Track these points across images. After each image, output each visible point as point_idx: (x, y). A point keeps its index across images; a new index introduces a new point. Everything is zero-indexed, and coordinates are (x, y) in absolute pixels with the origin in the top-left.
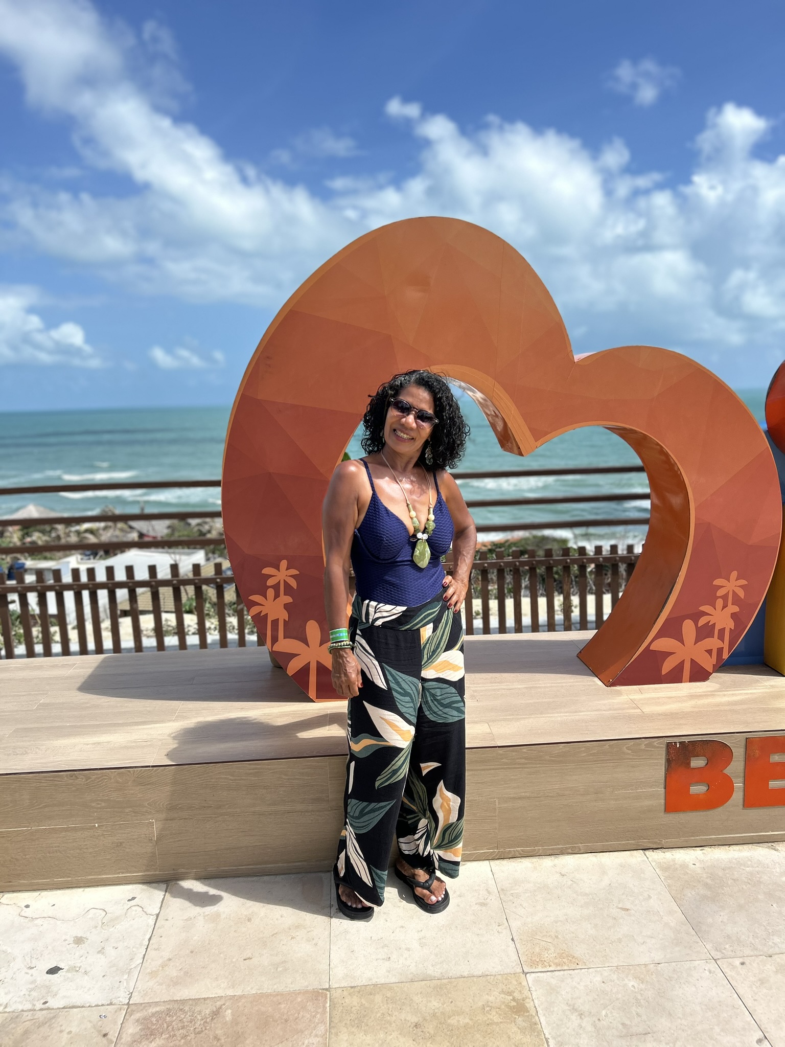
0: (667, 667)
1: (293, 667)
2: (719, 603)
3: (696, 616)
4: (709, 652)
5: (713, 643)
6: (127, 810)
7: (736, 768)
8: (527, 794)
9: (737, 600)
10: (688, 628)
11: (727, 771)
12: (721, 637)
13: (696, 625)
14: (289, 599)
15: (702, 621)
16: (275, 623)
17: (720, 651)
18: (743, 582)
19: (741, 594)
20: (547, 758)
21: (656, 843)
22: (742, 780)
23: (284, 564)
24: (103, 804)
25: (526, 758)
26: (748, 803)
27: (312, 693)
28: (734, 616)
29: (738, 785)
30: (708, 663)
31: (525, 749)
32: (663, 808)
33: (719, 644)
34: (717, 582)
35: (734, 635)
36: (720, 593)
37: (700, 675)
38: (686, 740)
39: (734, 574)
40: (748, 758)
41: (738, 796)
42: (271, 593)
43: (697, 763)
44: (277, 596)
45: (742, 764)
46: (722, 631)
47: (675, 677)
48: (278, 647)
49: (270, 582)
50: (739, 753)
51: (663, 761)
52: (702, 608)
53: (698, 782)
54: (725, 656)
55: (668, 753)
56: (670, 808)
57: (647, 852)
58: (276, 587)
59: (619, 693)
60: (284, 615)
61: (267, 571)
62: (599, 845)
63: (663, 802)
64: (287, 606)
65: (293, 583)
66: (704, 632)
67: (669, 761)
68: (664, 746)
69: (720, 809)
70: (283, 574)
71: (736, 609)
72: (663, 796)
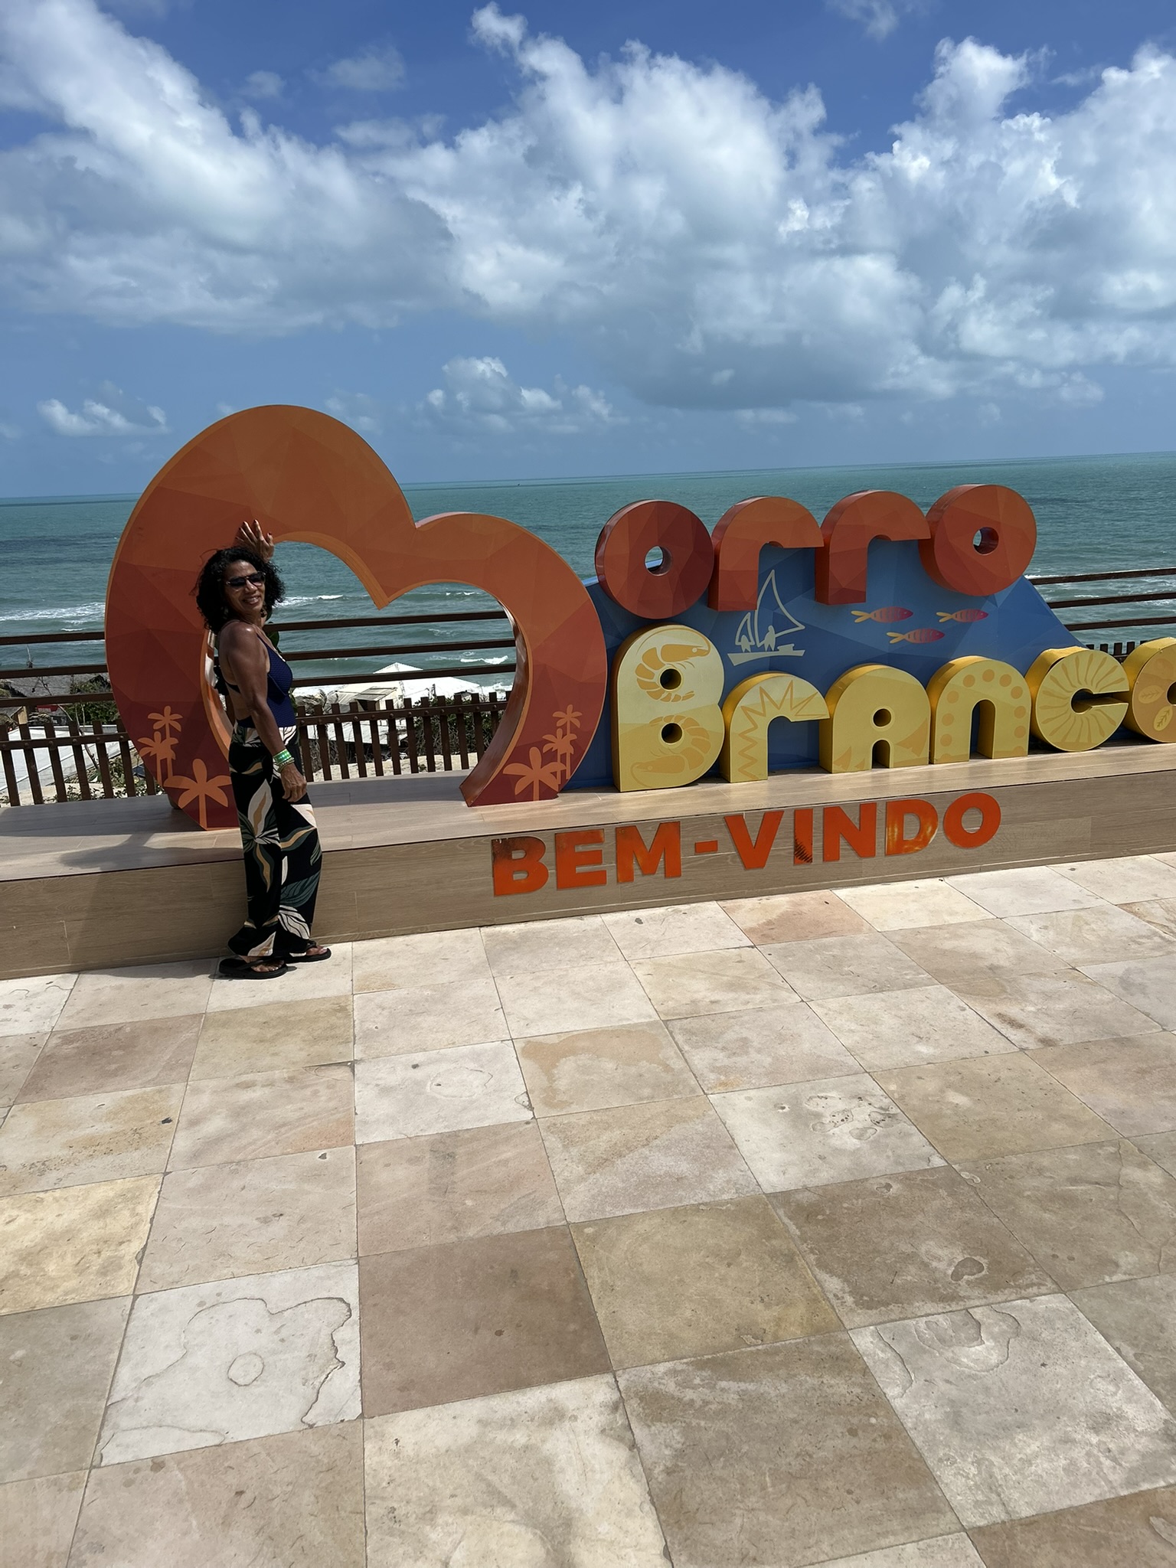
0: (518, 789)
1: (183, 802)
2: (559, 732)
3: (540, 744)
4: (554, 774)
5: (557, 766)
6: (40, 914)
7: (548, 858)
8: (381, 887)
9: (574, 730)
10: (534, 754)
11: (540, 861)
12: (563, 761)
13: (541, 751)
14: (175, 741)
15: (546, 749)
16: (163, 762)
17: (563, 773)
18: (579, 714)
19: (577, 724)
20: (394, 856)
21: (489, 921)
22: (554, 867)
23: (168, 709)
24: (19, 909)
25: (377, 858)
26: (561, 885)
27: (203, 822)
28: (572, 742)
29: (552, 871)
30: (554, 784)
31: (375, 850)
32: (493, 892)
33: (563, 767)
34: (556, 715)
35: (574, 759)
36: (559, 723)
37: (547, 794)
38: (507, 837)
39: (570, 708)
40: (558, 849)
41: (552, 880)
42: (158, 735)
43: (517, 855)
44: (163, 738)
45: (554, 854)
46: (564, 756)
47: (526, 796)
48: (167, 784)
49: (156, 726)
50: (550, 845)
51: (490, 855)
52: (546, 737)
53: (520, 871)
54: (568, 777)
55: (493, 848)
56: (499, 891)
57: (482, 929)
58: (162, 730)
59: (476, 810)
60: (170, 755)
61: (152, 716)
62: (443, 925)
63: (492, 887)
64: (173, 747)
65: (178, 727)
66: (549, 757)
67: (494, 855)
68: (490, 843)
69: (539, 891)
70: (168, 719)
71: (574, 737)
72: (492, 883)
